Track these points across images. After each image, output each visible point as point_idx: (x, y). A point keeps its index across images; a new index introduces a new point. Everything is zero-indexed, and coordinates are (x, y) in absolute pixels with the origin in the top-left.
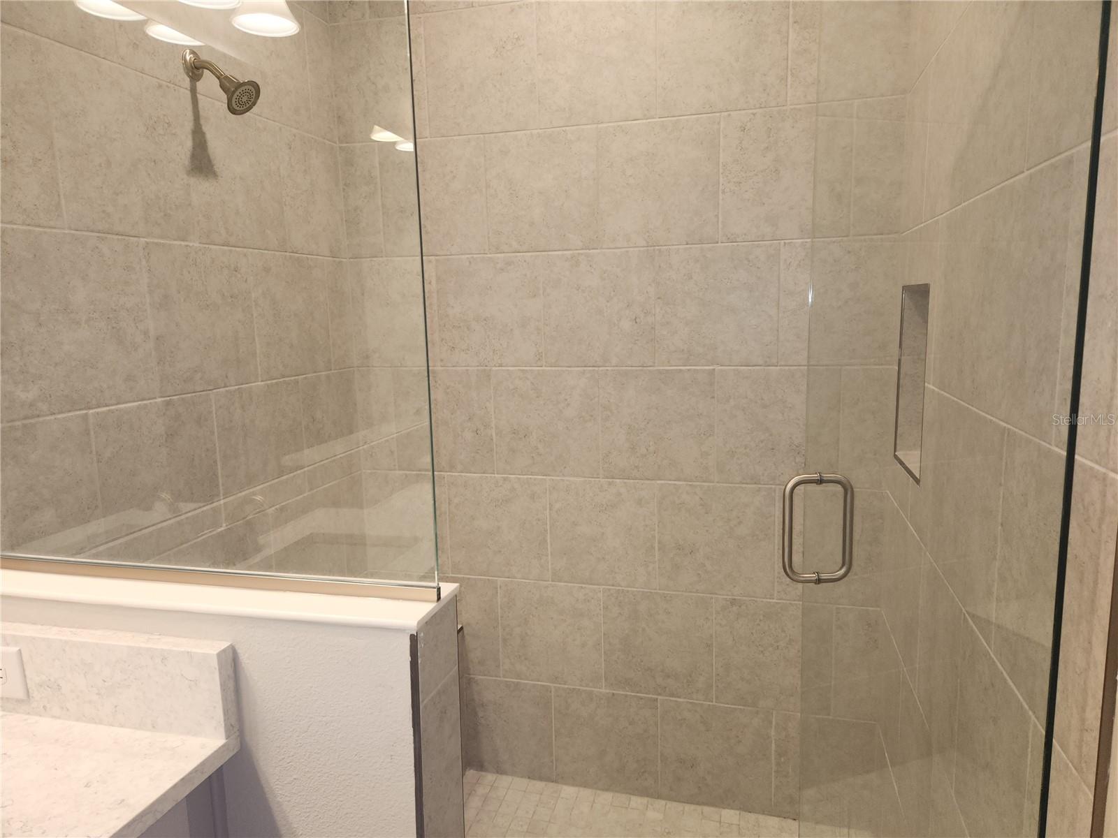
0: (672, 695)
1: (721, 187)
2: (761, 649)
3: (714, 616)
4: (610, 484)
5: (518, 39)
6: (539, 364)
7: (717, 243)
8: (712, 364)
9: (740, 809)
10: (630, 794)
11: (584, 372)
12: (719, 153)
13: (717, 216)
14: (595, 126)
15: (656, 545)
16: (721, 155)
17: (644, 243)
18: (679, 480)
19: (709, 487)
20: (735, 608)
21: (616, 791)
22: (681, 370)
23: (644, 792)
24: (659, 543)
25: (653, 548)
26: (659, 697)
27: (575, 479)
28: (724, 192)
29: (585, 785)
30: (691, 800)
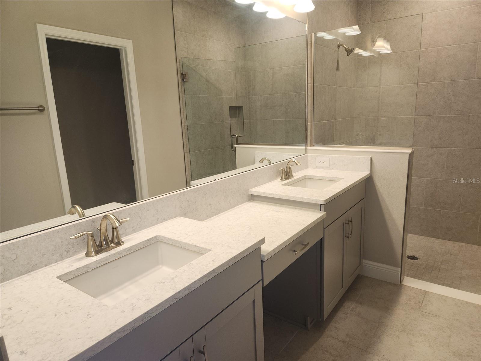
0: (446, 210)
1: (477, 63)
2: (477, 197)
3: (463, 187)
4: (431, 149)
5: (415, 25)
6: (412, 115)
7: (474, 79)
8: (470, 114)
9: (466, 243)
10: (429, 237)
11: (426, 117)
12: (477, 53)
13: (475, 71)
14: (437, 48)
15: (445, 166)
16: (478, 54)
17: (450, 80)
18: (455, 148)
19: (465, 150)
20: (470, 185)
21: (426, 236)
22: (459, 116)
23: (434, 237)
24: (446, 166)
25: (444, 167)
26: (442, 210)
27: (420, 148)
28: (478, 64)
29: (415, 234)
30: (450, 240)
